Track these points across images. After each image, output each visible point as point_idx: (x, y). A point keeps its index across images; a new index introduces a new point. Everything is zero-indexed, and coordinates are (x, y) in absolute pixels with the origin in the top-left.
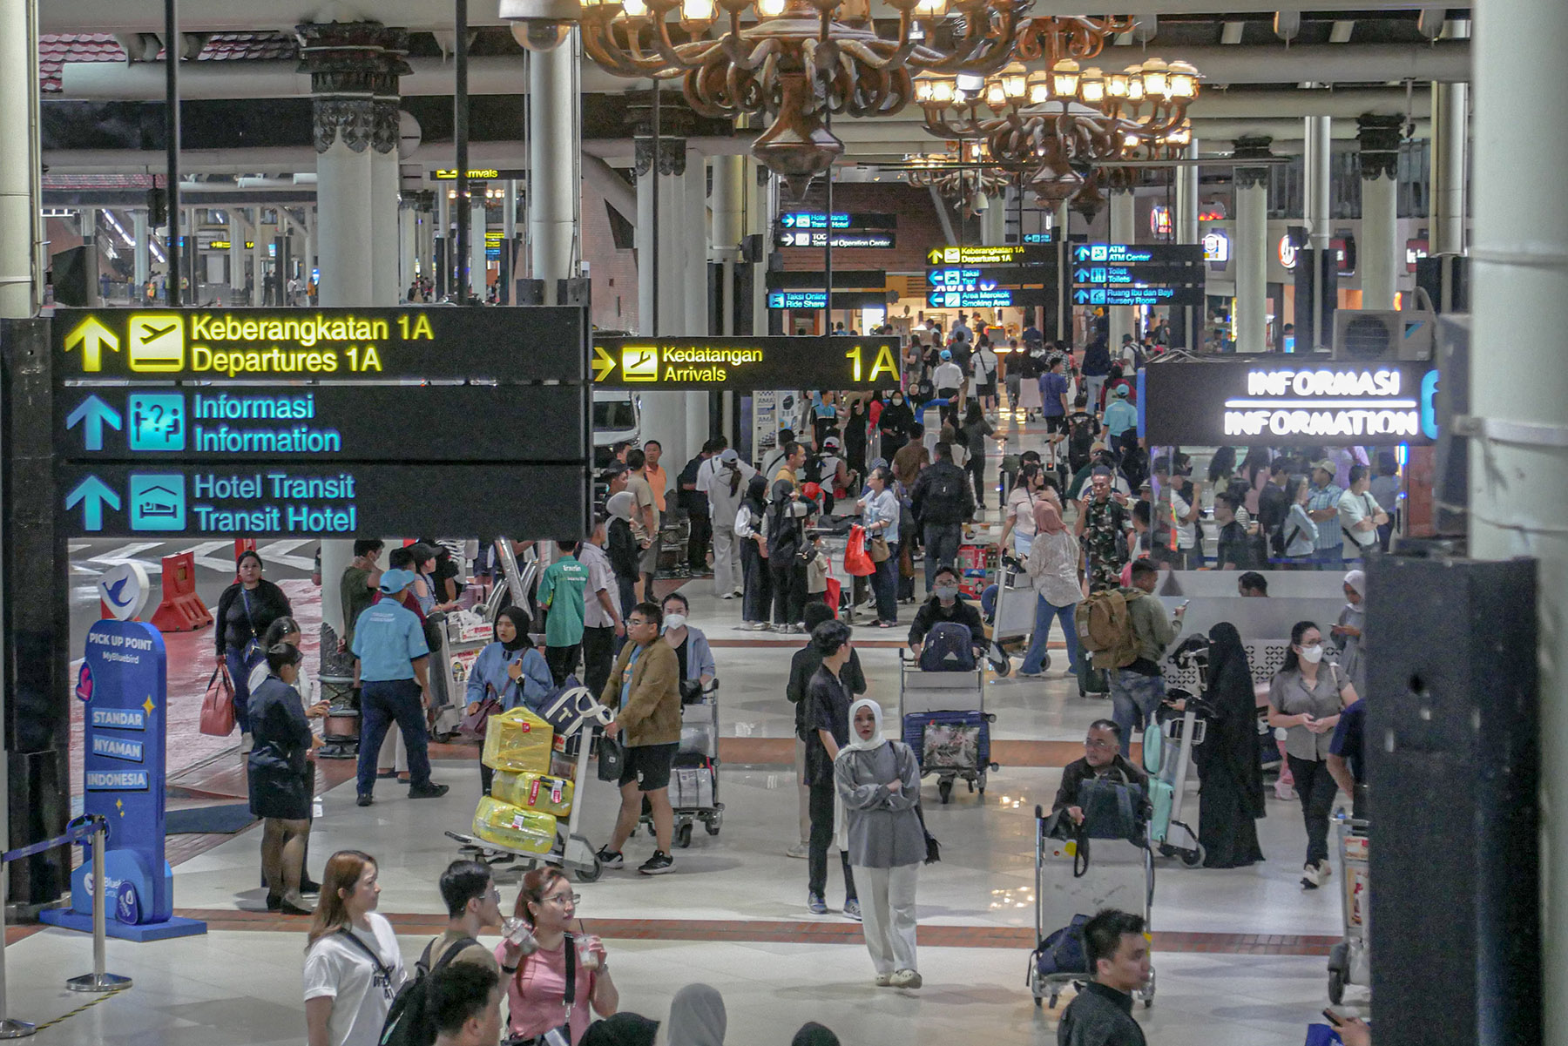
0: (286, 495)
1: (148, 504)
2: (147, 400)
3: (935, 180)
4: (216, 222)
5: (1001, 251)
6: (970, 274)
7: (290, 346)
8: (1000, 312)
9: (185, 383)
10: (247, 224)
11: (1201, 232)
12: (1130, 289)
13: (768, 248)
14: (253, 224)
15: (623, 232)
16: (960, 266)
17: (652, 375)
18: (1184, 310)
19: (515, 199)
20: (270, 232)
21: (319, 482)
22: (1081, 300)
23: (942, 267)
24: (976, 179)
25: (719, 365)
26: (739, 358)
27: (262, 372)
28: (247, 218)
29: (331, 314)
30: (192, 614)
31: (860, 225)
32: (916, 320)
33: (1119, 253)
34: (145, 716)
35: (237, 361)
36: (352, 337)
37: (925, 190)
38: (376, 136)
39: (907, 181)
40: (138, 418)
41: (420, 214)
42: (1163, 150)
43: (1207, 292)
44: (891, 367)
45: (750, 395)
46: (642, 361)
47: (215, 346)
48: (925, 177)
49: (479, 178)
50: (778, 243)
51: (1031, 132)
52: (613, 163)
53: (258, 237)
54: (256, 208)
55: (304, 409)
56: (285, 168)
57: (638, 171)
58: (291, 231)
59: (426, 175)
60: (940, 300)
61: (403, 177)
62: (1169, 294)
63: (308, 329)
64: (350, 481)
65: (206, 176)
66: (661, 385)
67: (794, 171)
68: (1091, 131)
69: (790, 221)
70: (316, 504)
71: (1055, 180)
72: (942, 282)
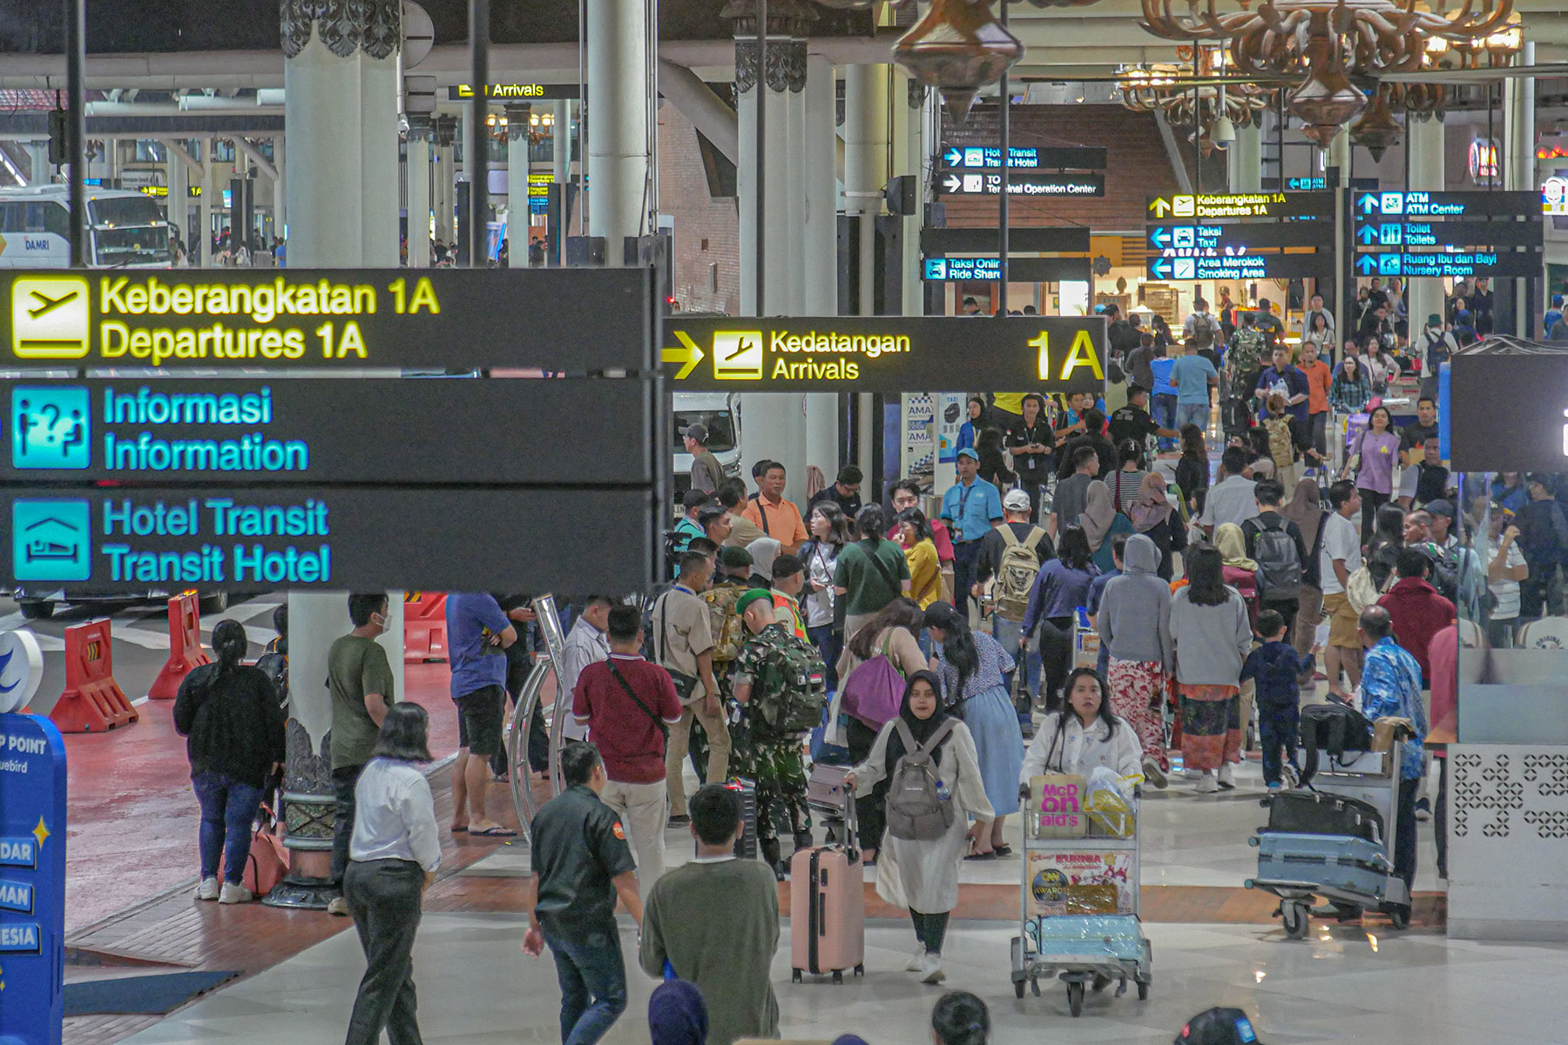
0: (232, 530)
1: (37, 543)
2: (37, 397)
3: (1162, 101)
4: (149, 159)
5: (1251, 200)
6: (1206, 233)
7: (239, 322)
8: (1254, 287)
9: (90, 374)
10: (188, 159)
11: (1539, 174)
12: (1436, 254)
13: (923, 195)
14: (200, 163)
15: (721, 175)
16: (1195, 222)
17: (755, 371)
18: (1514, 283)
19: (570, 127)
20: (224, 172)
21: (278, 512)
22: (1367, 270)
23: (1170, 221)
24: (1218, 99)
25: (849, 357)
26: (877, 347)
27: (198, 358)
28: (191, 152)
29: (297, 277)
30: (107, 708)
31: (1054, 163)
32: (1134, 299)
33: (1419, 203)
34: (35, 845)
35: (164, 343)
36: (326, 310)
37: (1150, 113)
38: (368, 34)
39: (1123, 101)
40: (25, 424)
41: (436, 148)
42: (1483, 59)
43: (1547, 259)
44: (1092, 361)
45: (898, 401)
46: (740, 350)
47: (133, 322)
48: (1149, 96)
49: (518, 97)
50: (938, 188)
51: (1292, 31)
52: (704, 74)
53: (208, 179)
54: (206, 139)
55: (258, 412)
56: (245, 80)
57: (740, 86)
58: (253, 172)
59: (443, 93)
60: (1167, 269)
61: (409, 93)
62: (1490, 261)
63: (264, 299)
64: (321, 511)
65: (133, 92)
66: (768, 384)
67: (953, 82)
68: (1377, 29)
69: (955, 158)
70: (275, 543)
71: (1327, 99)
72: (1170, 244)
